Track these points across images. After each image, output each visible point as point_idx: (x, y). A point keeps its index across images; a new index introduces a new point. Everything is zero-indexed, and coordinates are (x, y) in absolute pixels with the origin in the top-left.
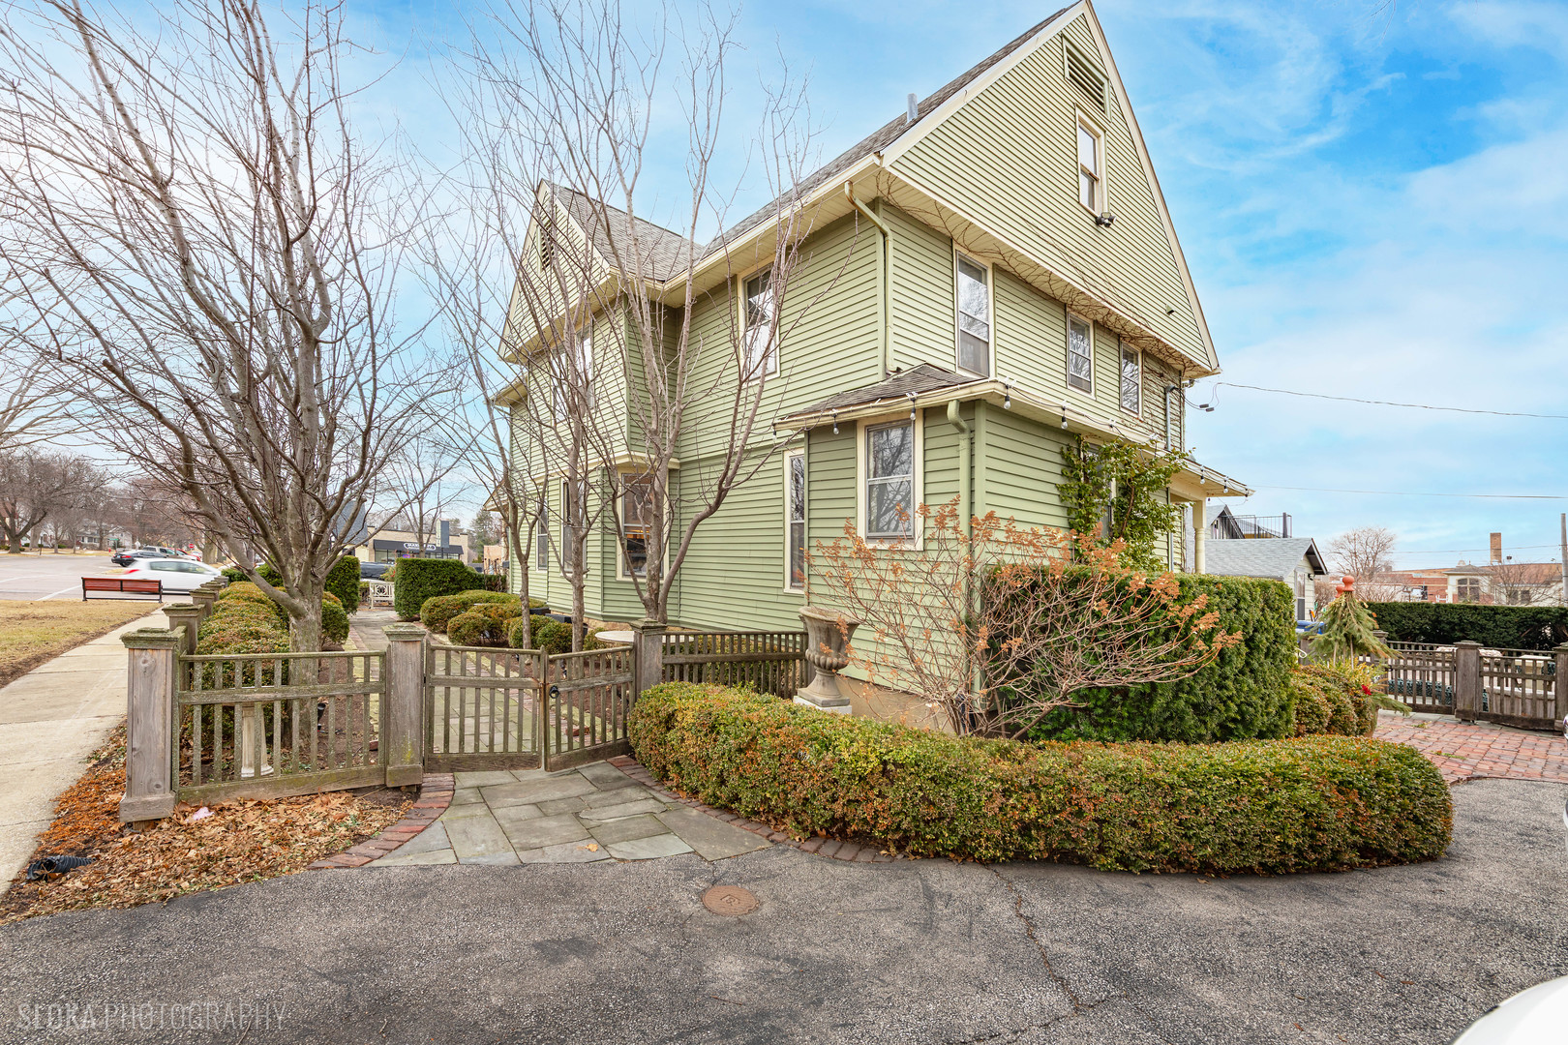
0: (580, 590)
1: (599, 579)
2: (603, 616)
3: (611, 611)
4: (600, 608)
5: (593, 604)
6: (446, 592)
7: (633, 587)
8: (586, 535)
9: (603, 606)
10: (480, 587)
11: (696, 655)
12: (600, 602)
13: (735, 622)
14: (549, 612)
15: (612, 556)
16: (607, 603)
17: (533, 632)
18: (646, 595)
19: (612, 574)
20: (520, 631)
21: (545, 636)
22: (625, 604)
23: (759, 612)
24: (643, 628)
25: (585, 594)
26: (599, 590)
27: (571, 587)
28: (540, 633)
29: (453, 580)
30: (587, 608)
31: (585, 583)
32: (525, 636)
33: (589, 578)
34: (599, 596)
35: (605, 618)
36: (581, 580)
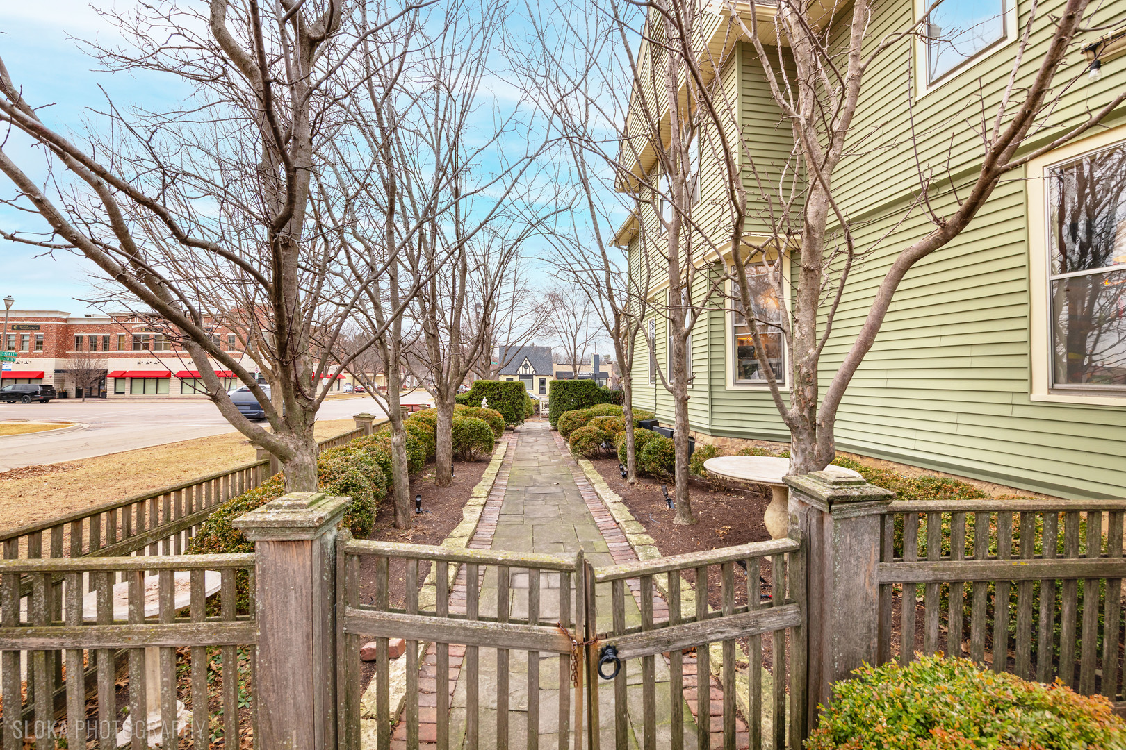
0: (683, 403)
1: (707, 388)
2: (711, 431)
3: (720, 424)
4: (707, 421)
5: (698, 416)
6: (582, 406)
7: (771, 397)
8: (691, 329)
9: (712, 419)
10: (608, 401)
11: (959, 563)
12: (707, 415)
13: (911, 444)
14: (657, 424)
15: (721, 362)
16: (715, 416)
17: (638, 449)
18: (793, 411)
19: (721, 382)
20: (625, 445)
21: (649, 452)
22: (736, 417)
23: (962, 430)
24: (831, 501)
25: (689, 406)
26: (707, 402)
27: (673, 398)
28: (645, 448)
29: (587, 397)
30: (693, 420)
31: (689, 394)
32: (629, 453)
33: (695, 388)
34: (707, 408)
35: (714, 433)
36: (684, 390)
